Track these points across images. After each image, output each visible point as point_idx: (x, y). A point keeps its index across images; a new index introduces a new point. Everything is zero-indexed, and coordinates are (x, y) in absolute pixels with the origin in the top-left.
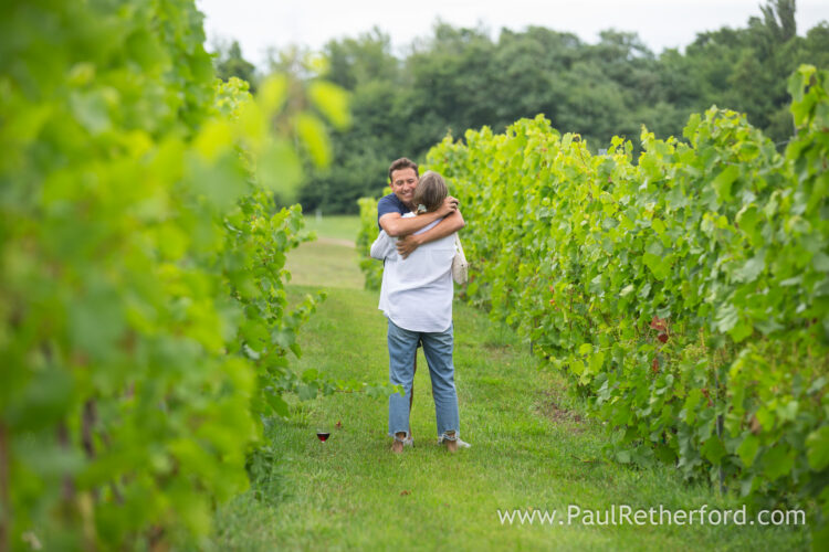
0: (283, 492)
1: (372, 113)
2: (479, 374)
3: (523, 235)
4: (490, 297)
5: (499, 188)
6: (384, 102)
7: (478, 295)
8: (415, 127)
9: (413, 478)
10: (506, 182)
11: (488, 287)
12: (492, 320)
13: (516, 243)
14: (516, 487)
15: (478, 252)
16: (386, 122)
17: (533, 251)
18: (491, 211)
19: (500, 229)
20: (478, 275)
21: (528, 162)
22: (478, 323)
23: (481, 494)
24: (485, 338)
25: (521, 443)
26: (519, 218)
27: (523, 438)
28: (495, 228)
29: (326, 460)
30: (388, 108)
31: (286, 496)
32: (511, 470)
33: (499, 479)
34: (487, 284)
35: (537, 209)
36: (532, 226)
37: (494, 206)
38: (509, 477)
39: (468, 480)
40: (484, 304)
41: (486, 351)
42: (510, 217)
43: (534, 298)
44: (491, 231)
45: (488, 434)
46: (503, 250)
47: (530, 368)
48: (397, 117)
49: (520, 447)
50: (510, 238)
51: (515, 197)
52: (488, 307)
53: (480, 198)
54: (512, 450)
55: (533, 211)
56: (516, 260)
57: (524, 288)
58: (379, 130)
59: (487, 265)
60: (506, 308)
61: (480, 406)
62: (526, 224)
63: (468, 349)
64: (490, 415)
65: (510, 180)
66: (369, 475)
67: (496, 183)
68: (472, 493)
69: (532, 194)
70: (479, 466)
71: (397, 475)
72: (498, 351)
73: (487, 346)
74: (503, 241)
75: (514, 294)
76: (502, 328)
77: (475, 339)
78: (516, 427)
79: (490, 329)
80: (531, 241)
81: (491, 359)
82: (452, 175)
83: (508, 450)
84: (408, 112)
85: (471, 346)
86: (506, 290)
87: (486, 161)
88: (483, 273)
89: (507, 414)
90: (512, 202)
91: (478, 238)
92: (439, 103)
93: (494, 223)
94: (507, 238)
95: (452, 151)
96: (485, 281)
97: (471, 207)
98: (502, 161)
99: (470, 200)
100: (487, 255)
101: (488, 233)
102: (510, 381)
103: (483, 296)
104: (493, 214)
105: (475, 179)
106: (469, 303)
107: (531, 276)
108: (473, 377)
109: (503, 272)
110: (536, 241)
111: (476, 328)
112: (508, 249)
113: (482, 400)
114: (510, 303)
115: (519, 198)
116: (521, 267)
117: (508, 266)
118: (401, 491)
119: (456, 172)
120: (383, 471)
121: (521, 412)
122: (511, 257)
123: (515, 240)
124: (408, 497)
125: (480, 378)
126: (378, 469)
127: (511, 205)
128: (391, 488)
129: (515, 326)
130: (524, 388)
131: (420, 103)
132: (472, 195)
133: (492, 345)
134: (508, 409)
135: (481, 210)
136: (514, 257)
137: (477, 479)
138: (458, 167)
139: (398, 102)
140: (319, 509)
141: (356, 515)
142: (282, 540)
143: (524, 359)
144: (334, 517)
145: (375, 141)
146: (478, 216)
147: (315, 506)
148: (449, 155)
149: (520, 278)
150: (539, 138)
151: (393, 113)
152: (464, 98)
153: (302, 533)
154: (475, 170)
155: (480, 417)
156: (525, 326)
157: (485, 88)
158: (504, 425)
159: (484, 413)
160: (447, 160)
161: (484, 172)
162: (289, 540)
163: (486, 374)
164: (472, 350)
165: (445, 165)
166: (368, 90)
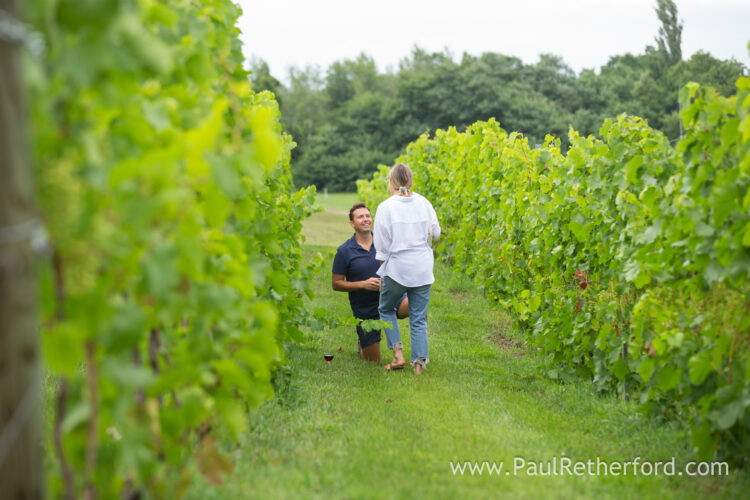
1: (365, 116)
2: (446, 312)
3: (479, 208)
4: (454, 254)
5: (461, 173)
6: (374, 108)
7: (445, 253)
8: (398, 127)
9: (396, 389)
10: (466, 168)
11: (452, 247)
12: (455, 272)
13: (474, 214)
14: (473, 397)
15: (446, 221)
16: (376, 123)
17: (487, 220)
18: (455, 190)
19: (461, 204)
20: (445, 238)
21: (484, 154)
22: (444, 274)
23: (446, 401)
24: (450, 285)
25: (477, 364)
26: (476, 195)
27: (478, 360)
28: (458, 202)
29: (331, 376)
30: (377, 112)
31: (301, 403)
32: (469, 384)
33: (460, 391)
34: (451, 245)
35: (490, 188)
36: (486, 201)
37: (457, 187)
38: (467, 389)
39: (436, 391)
40: (448, 259)
41: (451, 294)
42: (469, 195)
43: (487, 256)
44: (455, 205)
45: (452, 357)
46: (464, 220)
47: (483, 308)
48: (385, 119)
49: (476, 367)
50: (469, 210)
51: (473, 180)
52: (452, 262)
53: (447, 180)
54: (470, 369)
55: (486, 190)
56: (473, 227)
57: (479, 248)
58: (372, 129)
59: (451, 230)
60: (465, 262)
61: (445, 336)
62: (481, 199)
64: (454, 342)
65: (469, 167)
66: (363, 387)
67: (459, 169)
68: (440, 401)
69: (486, 177)
70: (445, 380)
71: (384, 387)
72: (460, 295)
73: (451, 291)
74: (464, 212)
75: (472, 252)
76: (462, 278)
77: (443, 286)
78: (472, 352)
79: (454, 278)
80: (485, 213)
81: (454, 301)
82: (430, 162)
83: (466, 369)
84: (393, 116)
85: (439, 291)
86: (466, 249)
87: (451, 153)
88: (449, 236)
89: (466, 342)
90: (470, 183)
91: (445, 210)
92: (415, 108)
93: (457, 199)
94: (466, 210)
95: (430, 145)
96: (450, 242)
98: (463, 153)
99: (440, 182)
100: (452, 223)
101: (453, 206)
102: (468, 317)
103: (448, 253)
104: (457, 192)
105: (443, 166)
107: (484, 238)
108: (441, 315)
109: (463, 236)
110: (488, 213)
111: (443, 277)
112: (468, 218)
113: (447, 332)
114: (468, 259)
115: (476, 180)
116: (477, 232)
117: (468, 231)
118: (387, 399)
119: (432, 160)
120: (373, 384)
121: (476, 340)
122: (470, 224)
123: (473, 211)
124: (392, 404)
125: (446, 315)
126: (369, 383)
127: (470, 186)
128: (380, 397)
129: (472, 276)
130: (479, 322)
131: (401, 108)
132: (441, 178)
133: (454, 291)
134: (467, 339)
135: (447, 189)
136: (472, 224)
137: (444, 391)
138: (434, 157)
139: (385, 108)
140: (325, 412)
141: (353, 417)
142: (298, 435)
143: (479, 301)
144: (336, 419)
145: (368, 137)
146: (445, 194)
147: (323, 410)
148: (427, 148)
149: (476, 240)
150: (492, 136)
151: (381, 116)
152: (434, 105)
153: (313, 430)
154: (443, 159)
155: (446, 344)
156: (480, 276)
157: (450, 98)
158: (464, 350)
159: (449, 341)
160: (426, 151)
161: (450, 161)
162: (303, 435)
163: (450, 312)
164: (441, 294)
165: (424, 155)
166: (362, 99)
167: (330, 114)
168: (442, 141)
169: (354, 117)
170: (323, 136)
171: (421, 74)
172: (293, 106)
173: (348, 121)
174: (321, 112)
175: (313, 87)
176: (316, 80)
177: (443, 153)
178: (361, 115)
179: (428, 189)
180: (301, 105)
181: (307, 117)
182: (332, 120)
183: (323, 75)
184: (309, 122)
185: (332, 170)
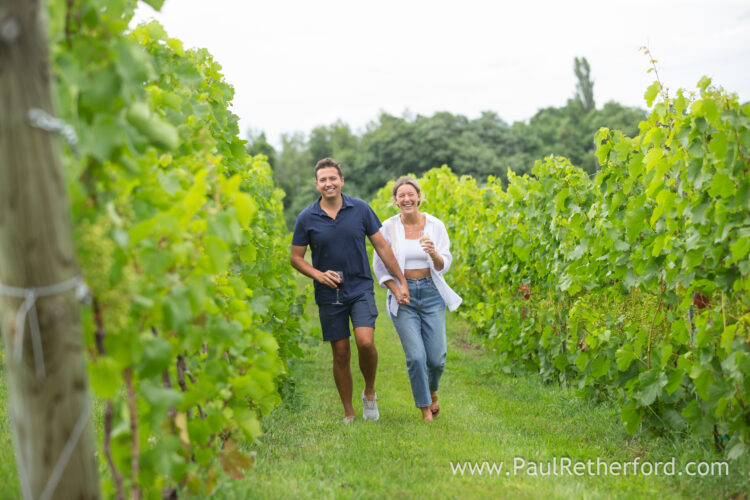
0: (302, 403)
6: (351, 160)
8: (369, 175)
21: (439, 195)
31: (304, 406)
131: (370, 161)
139: (358, 161)
140: (324, 413)
142: (303, 433)
150: (445, 180)
152: (397, 155)
153: (315, 428)
157: (410, 149)
171: (386, 132)
175: (299, 149)
176: (302, 145)
180: (290, 164)
181: (295, 173)
183: (307, 140)
184: (297, 177)
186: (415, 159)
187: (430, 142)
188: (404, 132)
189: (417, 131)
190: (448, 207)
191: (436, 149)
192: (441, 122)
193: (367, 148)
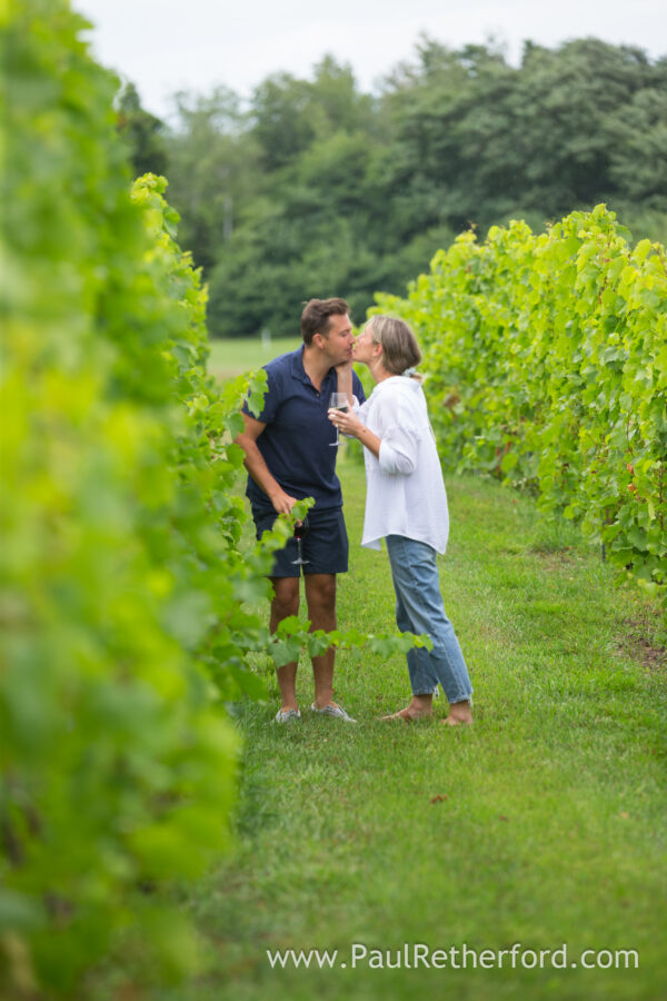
0: (263, 810)
1: (337, 181)
2: (530, 598)
3: (583, 386)
4: (536, 473)
5: (541, 315)
6: (354, 165)
7: (518, 471)
8: (400, 201)
9: (447, 771)
10: (551, 305)
11: (533, 458)
12: (543, 509)
13: (573, 397)
14: (600, 780)
15: (514, 409)
16: (357, 193)
17: (600, 411)
18: (532, 350)
19: (546, 376)
20: (518, 442)
21: (582, 280)
22: (521, 515)
23: (550, 794)
24: (533, 539)
25: (601, 705)
26: (576, 360)
27: (602, 696)
28: (539, 373)
29: (316, 748)
30: (359, 173)
32: (589, 751)
33: (573, 767)
34: (531, 454)
35: (600, 348)
36: (596, 373)
37: (536, 343)
38: (588, 763)
39: (528, 771)
40: (527, 484)
41: (536, 557)
42: (562, 359)
43: (604, 479)
44: (533, 378)
45: (550, 693)
46: (554, 406)
47: (603, 585)
48: (374, 188)
49: (600, 712)
50: (564, 390)
51: (569, 329)
52: (533, 489)
53: (513, 329)
54: (588, 716)
55: (596, 350)
56: (573, 422)
57: (588, 464)
58: (349, 205)
59: (529, 426)
60: (560, 491)
61: (533, 648)
62: (585, 371)
63: (509, 558)
64: (550, 661)
65: (559, 304)
66: (382, 769)
67: (536, 307)
68: (538, 793)
69: (593, 327)
70: (542, 746)
71: (423, 767)
72: (555, 558)
73: (537, 550)
74: (553, 394)
75: (572, 470)
76: (557, 522)
77: (519, 541)
78: (591, 679)
79: (540, 523)
80: (595, 397)
81: (545, 572)
82: (479, 292)
83: (582, 717)
84: (388, 178)
85: (513, 552)
86: (560, 464)
87: (519, 273)
88: (524, 439)
89: (575, 659)
90: (562, 336)
91: (514, 389)
92: (432, 162)
93: (536, 367)
94: (558, 389)
95: (477, 257)
96: (528, 449)
97: (502, 340)
98: (543, 275)
99: (501, 331)
100: (527, 413)
101: (529, 381)
102: (576, 607)
103: (526, 474)
104: (535, 354)
105: (505, 300)
106: (505, 483)
107: (598, 446)
108: (520, 604)
109: (554, 439)
110: (602, 396)
111: (518, 522)
112: (562, 405)
113: (538, 639)
114: (567, 483)
115: (574, 329)
116: (582, 433)
117: (562, 431)
118: (432, 796)
119: (483, 287)
120: (402, 762)
121: (596, 654)
122: (566, 416)
123: (571, 392)
124: (443, 806)
125: (532, 604)
126: (394, 760)
127: (563, 341)
128: (418, 791)
129: (577, 520)
130: (599, 615)
131: (404, 163)
132: (502, 323)
133: (543, 549)
134: (576, 651)
135: (516, 348)
136: (569, 416)
137: (542, 769)
138: (486, 281)
139: (373, 166)
140: (316, 836)
141: (373, 843)
142: (270, 896)
143: (592, 571)
144: (340, 850)
145: (343, 223)
146: (511, 357)
147: (311, 832)
148: (472, 263)
149: (581, 449)
150: (599, 241)
151: (366, 182)
152: (470, 150)
153: (299, 884)
154: (503, 286)
155: (535, 665)
156: (593, 519)
157: (503, 132)
158: (573, 678)
159: (542, 659)
160: (470, 270)
161: (518, 290)
162: (283, 898)
163: (539, 598)
164: (517, 558)
165: (469, 277)
166: (329, 149)
167: (268, 180)
168: (501, 249)
169: (312, 184)
170: (256, 228)
171: (440, 91)
172: (190, 168)
173: (303, 193)
174: (248, 179)
175: (228, 128)
176: (233, 115)
177: (505, 273)
178: (328, 180)
179: (477, 345)
180: (205, 164)
181: (219, 189)
182: (271, 193)
183: (245, 107)
184: (225, 200)
185: (276, 292)
186: (514, 159)
187: (555, 114)
188: (486, 89)
189: (521, 87)
190: (602, 310)
191: (570, 134)
192: (581, 61)
193: (395, 130)
